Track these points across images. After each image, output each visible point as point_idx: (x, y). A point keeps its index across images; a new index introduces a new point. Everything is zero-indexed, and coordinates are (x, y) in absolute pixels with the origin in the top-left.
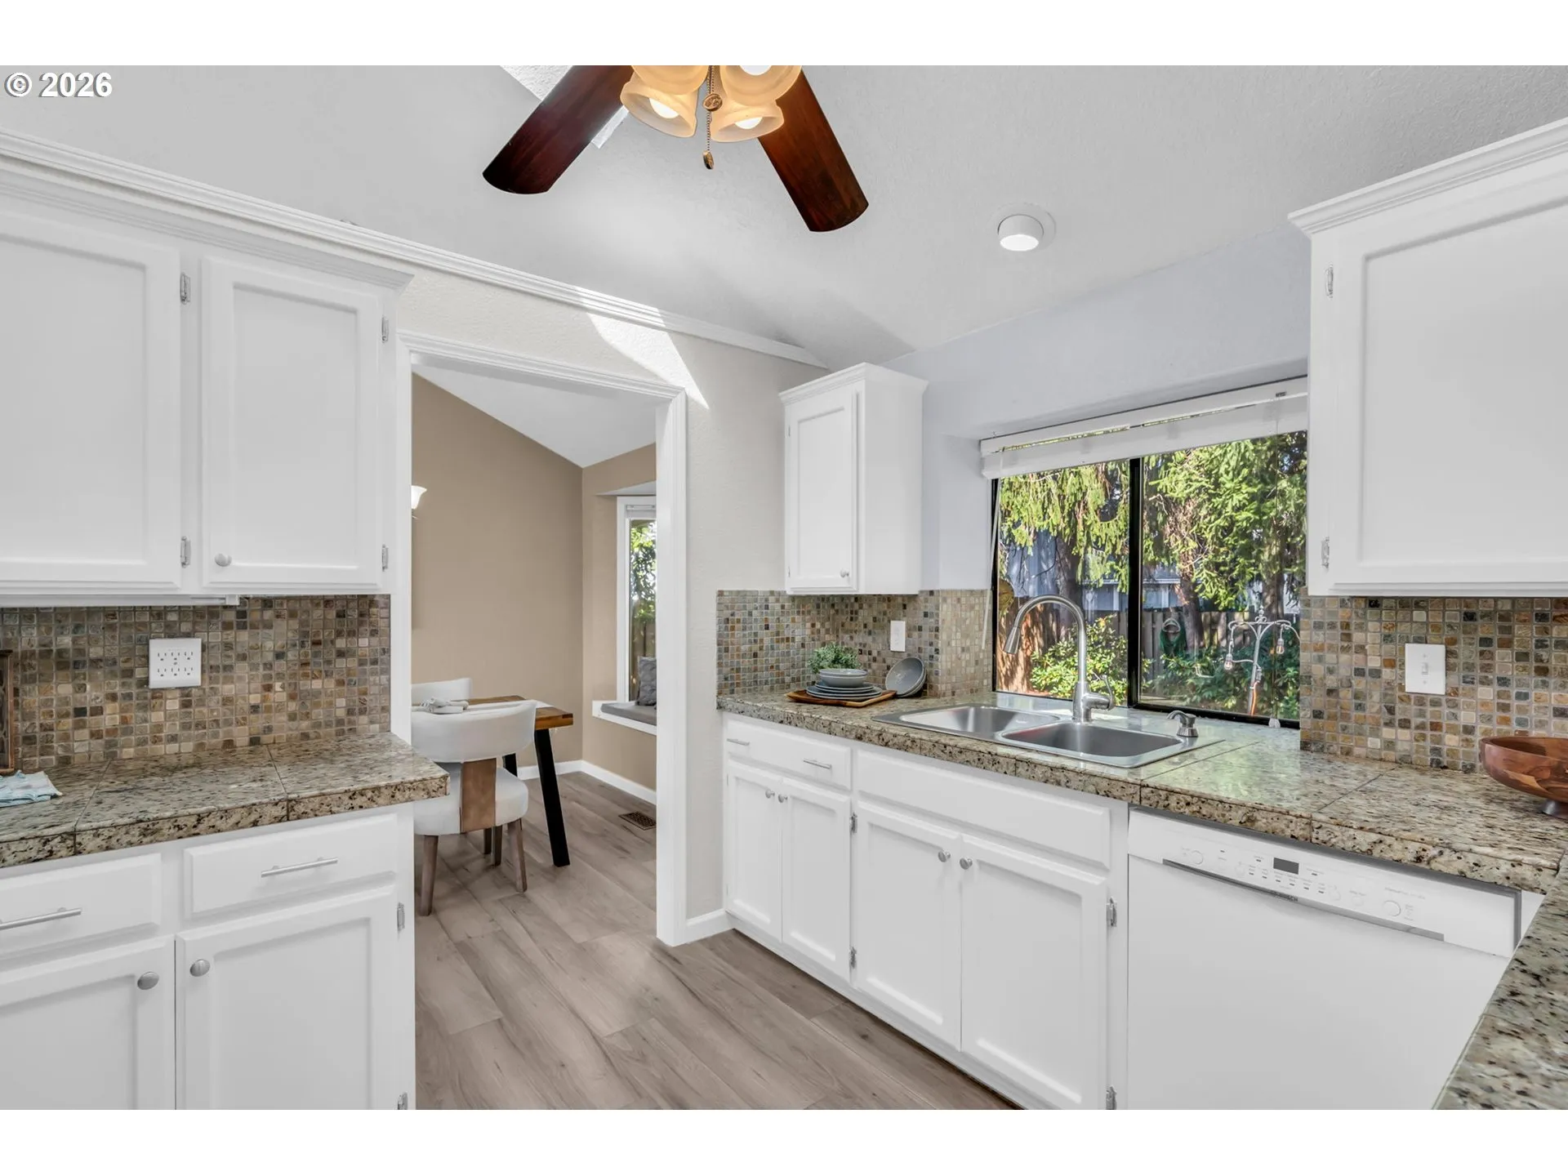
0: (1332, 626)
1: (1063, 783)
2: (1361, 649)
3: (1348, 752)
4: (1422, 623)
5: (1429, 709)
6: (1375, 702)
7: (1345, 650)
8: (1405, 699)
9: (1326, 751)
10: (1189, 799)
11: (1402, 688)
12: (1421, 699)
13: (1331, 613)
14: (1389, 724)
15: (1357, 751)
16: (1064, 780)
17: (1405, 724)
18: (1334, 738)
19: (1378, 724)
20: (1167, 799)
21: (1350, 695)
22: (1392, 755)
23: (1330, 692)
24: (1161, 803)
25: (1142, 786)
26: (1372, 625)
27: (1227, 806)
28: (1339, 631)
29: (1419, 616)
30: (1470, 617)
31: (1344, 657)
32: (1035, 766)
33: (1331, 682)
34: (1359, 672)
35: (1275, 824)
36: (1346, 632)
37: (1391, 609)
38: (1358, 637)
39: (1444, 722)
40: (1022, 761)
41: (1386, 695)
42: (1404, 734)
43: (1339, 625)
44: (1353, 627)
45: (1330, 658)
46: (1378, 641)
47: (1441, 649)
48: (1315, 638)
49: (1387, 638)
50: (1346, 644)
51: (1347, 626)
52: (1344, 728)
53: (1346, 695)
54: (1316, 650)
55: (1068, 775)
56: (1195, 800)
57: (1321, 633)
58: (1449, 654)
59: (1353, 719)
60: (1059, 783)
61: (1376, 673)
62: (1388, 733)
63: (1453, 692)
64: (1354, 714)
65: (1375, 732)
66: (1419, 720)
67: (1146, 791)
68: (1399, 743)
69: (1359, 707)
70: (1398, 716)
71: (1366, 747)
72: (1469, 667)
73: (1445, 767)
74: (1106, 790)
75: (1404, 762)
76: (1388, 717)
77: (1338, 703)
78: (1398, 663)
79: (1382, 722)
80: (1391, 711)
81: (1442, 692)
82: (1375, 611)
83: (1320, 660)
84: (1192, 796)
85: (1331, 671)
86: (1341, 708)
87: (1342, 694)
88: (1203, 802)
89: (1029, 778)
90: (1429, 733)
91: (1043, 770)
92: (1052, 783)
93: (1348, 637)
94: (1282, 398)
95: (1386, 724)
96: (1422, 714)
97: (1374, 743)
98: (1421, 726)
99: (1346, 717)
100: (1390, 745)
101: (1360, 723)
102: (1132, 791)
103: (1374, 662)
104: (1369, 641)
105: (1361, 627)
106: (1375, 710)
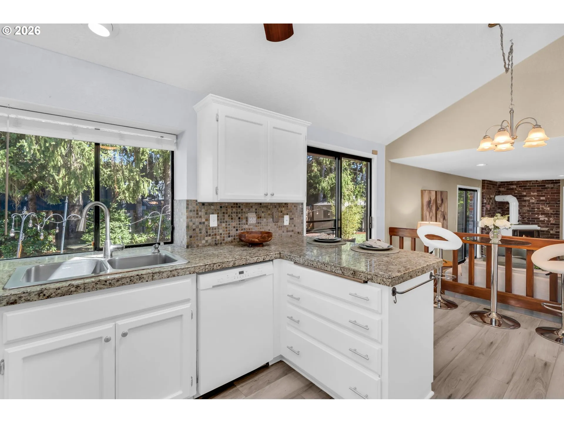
0: (194, 211)
1: (176, 275)
2: (201, 217)
3: (198, 246)
4: (213, 209)
5: (214, 230)
6: (204, 231)
7: (197, 217)
8: (210, 229)
9: (193, 247)
10: (219, 264)
11: (209, 226)
12: (213, 228)
13: (194, 207)
14: (207, 236)
15: (200, 245)
16: (176, 274)
17: (210, 235)
18: (195, 243)
19: (204, 236)
20: (213, 266)
21: (198, 230)
22: (207, 244)
23: (194, 230)
24: (211, 269)
25: (205, 265)
26: (203, 210)
27: (229, 262)
28: (196, 212)
29: (212, 207)
30: (221, 207)
31: (197, 219)
32: (163, 273)
33: (194, 227)
34: (200, 223)
35: (240, 263)
36: (197, 212)
37: (207, 206)
38: (200, 213)
39: (217, 233)
40: (156, 273)
41: (206, 228)
42: (210, 238)
43: (196, 210)
44: (199, 211)
45: (194, 220)
46: (204, 214)
47: (216, 215)
48: (190, 215)
49: (206, 213)
50: (197, 216)
51: (197, 211)
52: (197, 239)
53: (197, 230)
54: (190, 218)
55: (178, 271)
56: (221, 263)
57: (191, 213)
58: (218, 216)
59: (199, 236)
60: (174, 276)
61: (204, 223)
62: (206, 238)
63: (218, 225)
64: (199, 235)
65: (204, 239)
66: (212, 234)
67: (207, 266)
68: (208, 240)
69: (201, 233)
70: (208, 234)
71: (202, 243)
72: (221, 219)
73: (217, 244)
74: (193, 271)
75: (210, 245)
76: (206, 234)
77: (196, 233)
78: (208, 220)
79: (205, 236)
80: (207, 232)
81: (217, 226)
82: (203, 206)
83: (191, 220)
84: (220, 263)
85: (194, 224)
86: (197, 234)
87: (196, 230)
88: (223, 263)
89: (160, 279)
90: (214, 236)
91: (167, 273)
92: (171, 277)
93: (197, 214)
94: (162, 138)
95: (206, 236)
96: (213, 232)
97: (204, 242)
98: (213, 235)
99: (197, 236)
100: (207, 241)
101: (201, 238)
102: (202, 268)
103: (203, 220)
104: (202, 214)
105: (201, 211)
106: (204, 233)
